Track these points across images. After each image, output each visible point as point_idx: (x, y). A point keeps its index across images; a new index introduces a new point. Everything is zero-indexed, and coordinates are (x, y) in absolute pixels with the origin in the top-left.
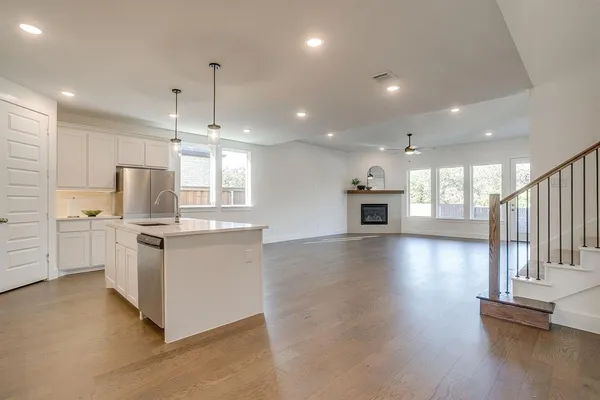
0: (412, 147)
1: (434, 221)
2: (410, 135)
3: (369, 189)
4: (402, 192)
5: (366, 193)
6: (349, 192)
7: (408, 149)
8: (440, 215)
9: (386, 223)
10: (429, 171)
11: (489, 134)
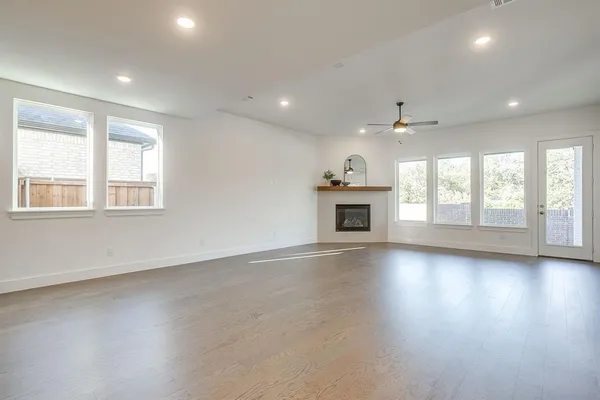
0: (405, 120)
1: (432, 227)
2: (400, 104)
3: (346, 184)
4: (389, 189)
5: (342, 190)
6: (320, 189)
7: (398, 124)
8: (438, 220)
9: (367, 229)
10: (423, 164)
11: (513, 104)
